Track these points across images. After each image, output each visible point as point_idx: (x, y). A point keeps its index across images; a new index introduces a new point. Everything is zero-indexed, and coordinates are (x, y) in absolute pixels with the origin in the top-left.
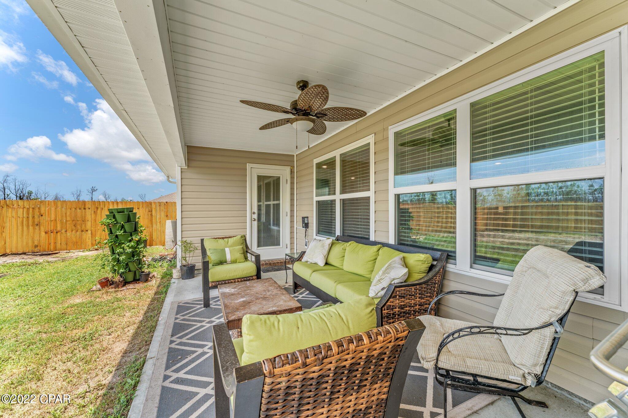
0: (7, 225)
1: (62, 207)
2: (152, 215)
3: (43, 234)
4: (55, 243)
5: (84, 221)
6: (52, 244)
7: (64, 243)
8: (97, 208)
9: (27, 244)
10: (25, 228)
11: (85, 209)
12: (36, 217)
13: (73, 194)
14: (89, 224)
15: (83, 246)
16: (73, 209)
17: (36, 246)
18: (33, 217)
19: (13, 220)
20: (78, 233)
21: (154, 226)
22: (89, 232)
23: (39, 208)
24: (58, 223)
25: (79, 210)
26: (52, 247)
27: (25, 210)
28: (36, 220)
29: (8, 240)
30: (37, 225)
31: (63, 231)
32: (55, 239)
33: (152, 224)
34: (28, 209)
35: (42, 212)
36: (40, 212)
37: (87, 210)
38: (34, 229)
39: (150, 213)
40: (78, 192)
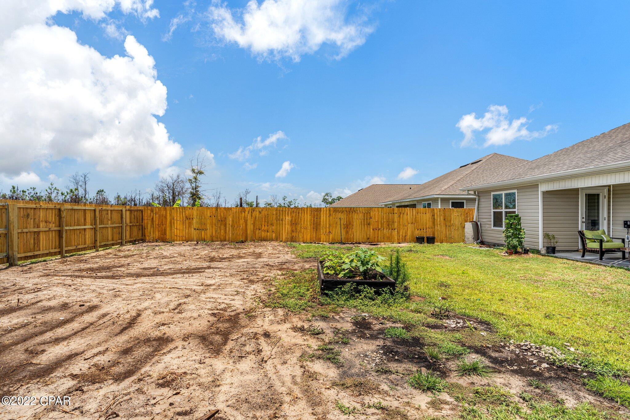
0: (355, 224)
1: (382, 212)
2: (434, 218)
3: (372, 230)
4: (378, 237)
5: (393, 222)
6: (376, 238)
7: (382, 237)
8: (401, 213)
9: (364, 236)
10: (363, 226)
11: (394, 214)
12: (368, 219)
14: (396, 224)
15: (393, 240)
16: (387, 214)
17: (368, 239)
18: (367, 219)
19: (358, 221)
20: (390, 231)
21: (436, 227)
22: (396, 230)
23: (370, 213)
24: (380, 223)
25: (390, 215)
26: (376, 240)
27: (363, 214)
28: (368, 221)
29: (355, 234)
30: (369, 224)
31: (382, 228)
32: (378, 234)
33: (434, 225)
34: (364, 214)
35: (371, 215)
36: (370, 215)
37: (395, 214)
38: (367, 227)
39: (433, 217)
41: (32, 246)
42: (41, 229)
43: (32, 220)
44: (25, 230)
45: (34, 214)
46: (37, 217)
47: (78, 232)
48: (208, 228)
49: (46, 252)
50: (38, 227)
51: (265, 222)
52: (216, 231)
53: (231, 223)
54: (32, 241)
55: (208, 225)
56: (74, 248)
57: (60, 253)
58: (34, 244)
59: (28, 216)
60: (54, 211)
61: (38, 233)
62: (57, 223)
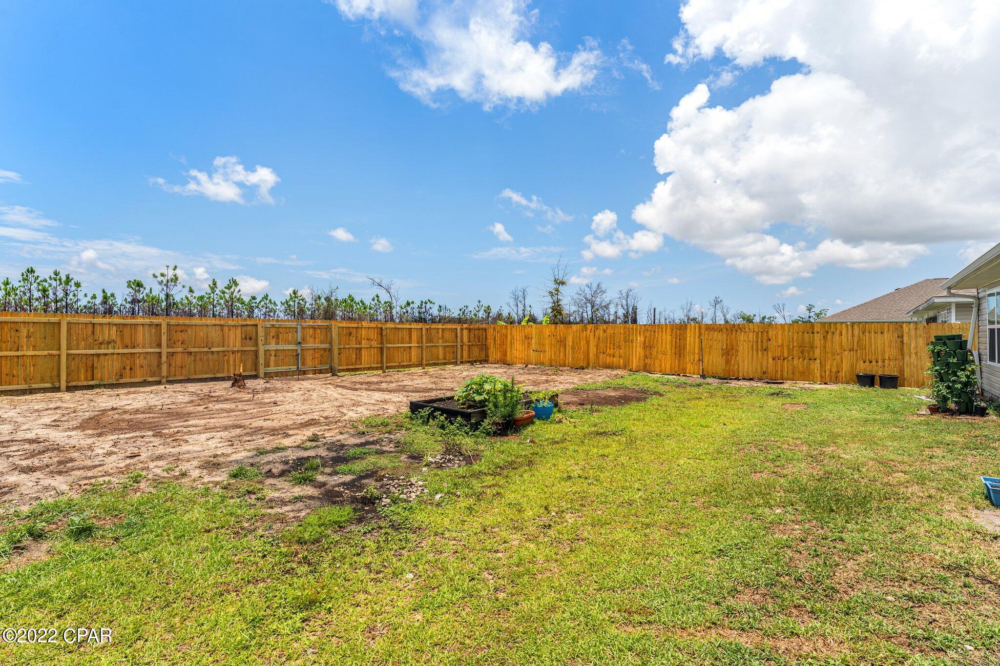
0: (741, 348)
2: (902, 342)
3: (771, 359)
4: (782, 371)
5: (812, 347)
6: (779, 372)
7: (790, 372)
8: (827, 332)
9: (756, 369)
10: (755, 353)
11: (813, 333)
12: (765, 341)
13: (683, 308)
14: (817, 352)
15: (811, 377)
16: (801, 334)
17: (764, 373)
18: (762, 342)
19: (745, 344)
20: (805, 362)
21: (907, 358)
22: (818, 361)
23: (767, 332)
24: (785, 348)
25: (806, 335)
26: (779, 376)
27: (755, 333)
28: (764, 345)
29: (741, 364)
30: (765, 350)
31: (790, 358)
32: (782, 366)
33: (903, 355)
34: (758, 333)
35: (770, 336)
36: (768, 336)
37: (816, 334)
38: (763, 354)
39: (900, 339)
40: (689, 304)
41: (354, 360)
42: (363, 346)
43: (354, 338)
44: (347, 346)
45: (357, 333)
46: (359, 335)
47: (402, 349)
48: (547, 349)
49: (367, 366)
50: (360, 343)
51: (610, 343)
52: (555, 354)
53: (571, 344)
54: (354, 356)
55: (547, 346)
56: (398, 364)
57: (381, 368)
58: (356, 358)
59: (350, 334)
60: (376, 330)
61: (360, 349)
62: (380, 341)
